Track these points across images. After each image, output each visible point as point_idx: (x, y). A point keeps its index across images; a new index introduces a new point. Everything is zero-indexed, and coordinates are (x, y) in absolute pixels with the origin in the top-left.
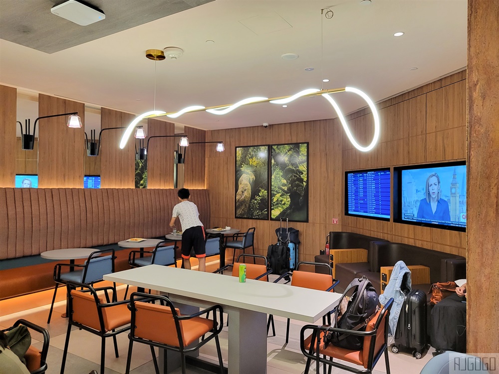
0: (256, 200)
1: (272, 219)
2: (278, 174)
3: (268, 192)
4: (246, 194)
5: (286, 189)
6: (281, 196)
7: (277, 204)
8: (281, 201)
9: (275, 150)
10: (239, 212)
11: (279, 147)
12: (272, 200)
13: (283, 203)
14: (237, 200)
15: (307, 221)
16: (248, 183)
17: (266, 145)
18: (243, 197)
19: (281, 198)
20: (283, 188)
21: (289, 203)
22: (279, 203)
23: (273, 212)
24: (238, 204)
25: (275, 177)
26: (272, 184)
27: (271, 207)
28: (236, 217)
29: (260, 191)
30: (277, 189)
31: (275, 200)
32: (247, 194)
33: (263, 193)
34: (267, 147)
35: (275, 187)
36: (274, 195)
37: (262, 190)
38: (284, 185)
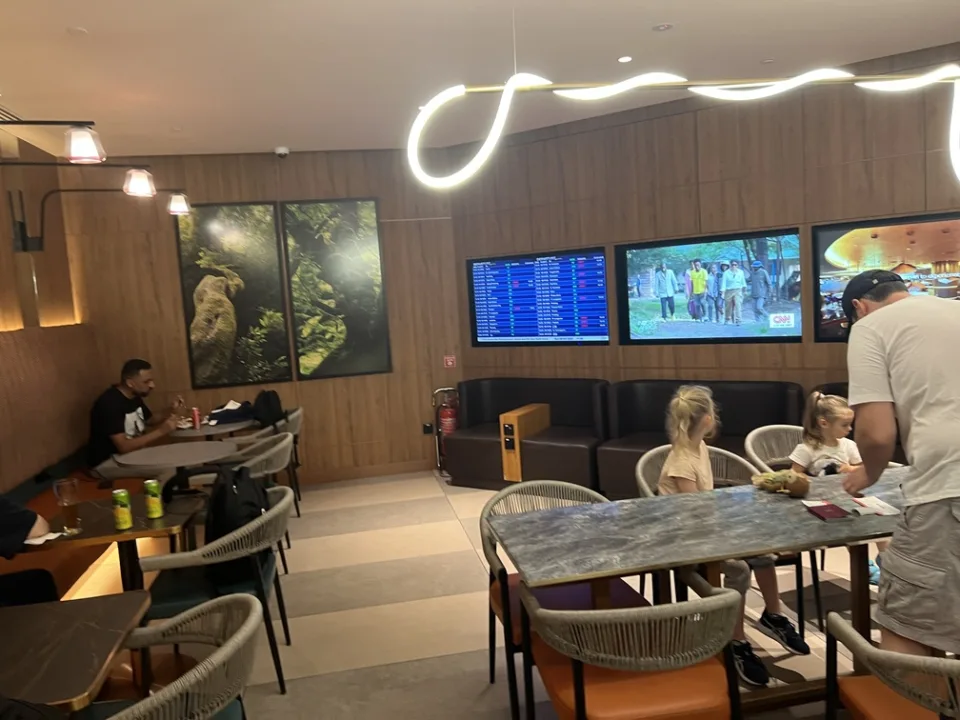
0: (252, 337)
1: (301, 378)
2: (308, 272)
3: (284, 316)
4: (219, 324)
5: (333, 306)
6: (320, 322)
7: (314, 341)
8: (324, 333)
9: (292, 214)
10: (205, 372)
11: (304, 207)
12: (297, 333)
13: (328, 336)
14: (193, 343)
15: (389, 369)
16: (225, 299)
17: (269, 203)
18: (212, 335)
19: (322, 327)
20: (326, 302)
21: (342, 336)
22: (317, 339)
23: (303, 360)
24: (197, 355)
25: (302, 279)
26: (295, 295)
27: (296, 348)
28: (196, 387)
29: (261, 315)
30: (308, 307)
31: (306, 332)
32: (224, 326)
33: (272, 318)
34: (271, 208)
35: (304, 302)
36: (303, 321)
37: (268, 313)
38: (326, 296)
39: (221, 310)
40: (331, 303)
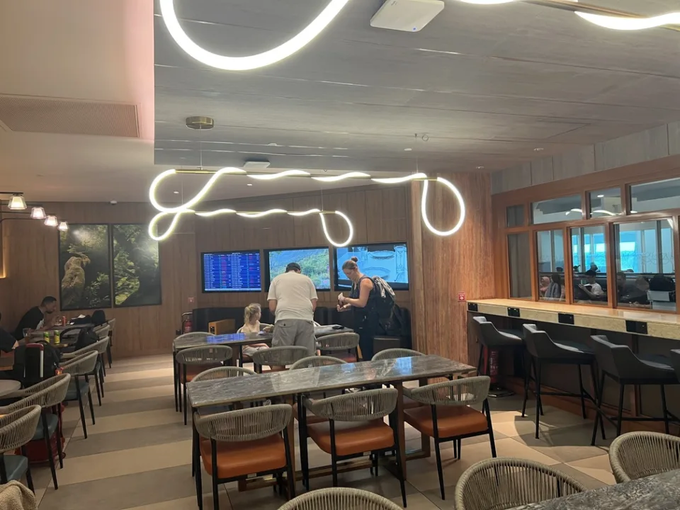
0: (93, 286)
1: (116, 306)
2: (122, 256)
3: (109, 277)
5: (133, 272)
6: (127, 280)
7: (123, 289)
8: (128, 285)
9: (117, 229)
11: (123, 226)
12: (115, 285)
13: (130, 287)
15: (160, 303)
16: (80, 268)
17: (106, 224)
19: (128, 282)
20: (130, 271)
21: (138, 287)
22: (124, 288)
23: (117, 298)
25: (119, 259)
26: (115, 267)
27: (114, 292)
28: (61, 310)
29: (98, 276)
30: (122, 272)
31: (120, 284)
32: (79, 280)
33: (103, 277)
34: (106, 226)
35: (120, 270)
36: (118, 279)
37: (102, 275)
38: (131, 267)
39: (78, 273)
40: (133, 271)
